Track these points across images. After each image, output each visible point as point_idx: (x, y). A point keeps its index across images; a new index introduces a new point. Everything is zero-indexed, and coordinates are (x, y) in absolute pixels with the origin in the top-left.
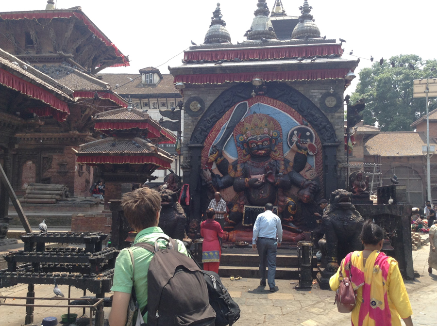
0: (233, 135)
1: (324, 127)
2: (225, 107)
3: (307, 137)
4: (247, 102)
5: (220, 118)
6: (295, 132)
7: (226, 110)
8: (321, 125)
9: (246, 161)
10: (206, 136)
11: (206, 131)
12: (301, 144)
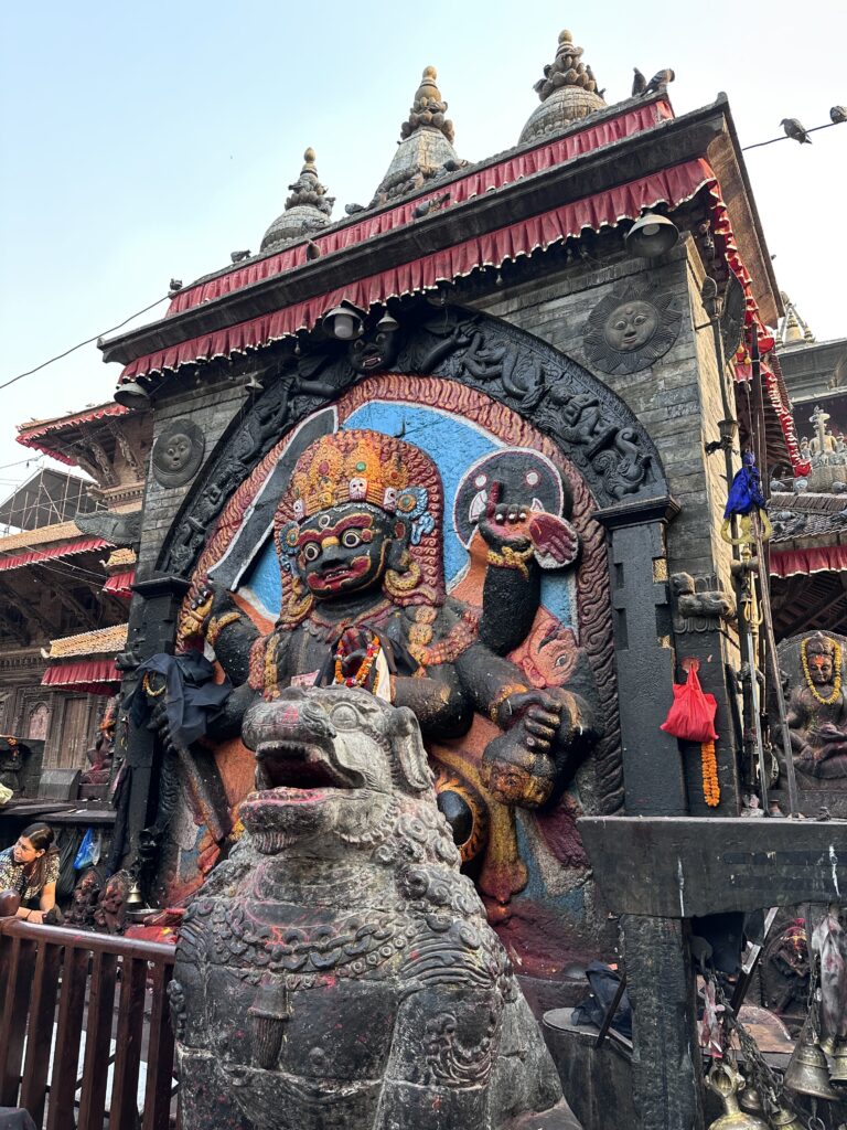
0: (273, 530)
1: (609, 441)
2: (264, 440)
3: (526, 495)
4: (334, 408)
5: (246, 477)
6: (481, 481)
7: (264, 449)
8: (592, 433)
9: (299, 623)
10: (200, 549)
11: (202, 532)
12: (501, 523)
